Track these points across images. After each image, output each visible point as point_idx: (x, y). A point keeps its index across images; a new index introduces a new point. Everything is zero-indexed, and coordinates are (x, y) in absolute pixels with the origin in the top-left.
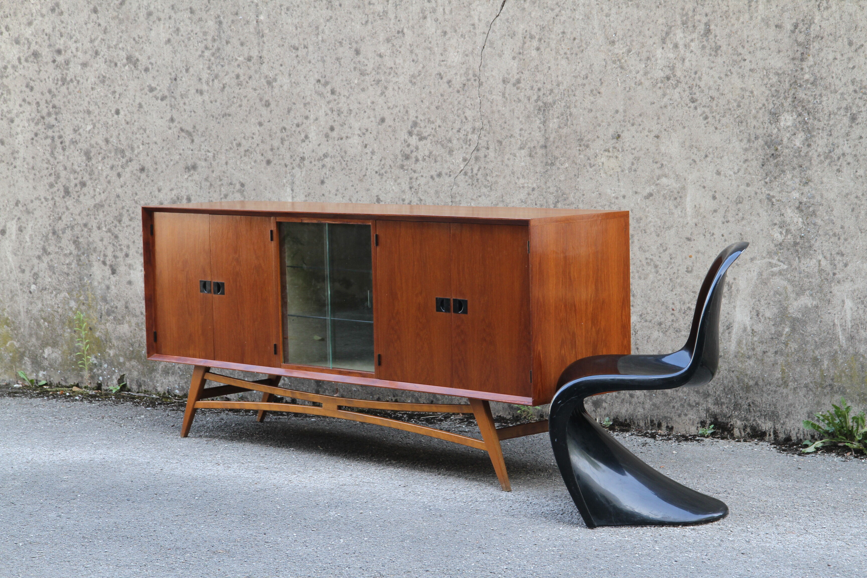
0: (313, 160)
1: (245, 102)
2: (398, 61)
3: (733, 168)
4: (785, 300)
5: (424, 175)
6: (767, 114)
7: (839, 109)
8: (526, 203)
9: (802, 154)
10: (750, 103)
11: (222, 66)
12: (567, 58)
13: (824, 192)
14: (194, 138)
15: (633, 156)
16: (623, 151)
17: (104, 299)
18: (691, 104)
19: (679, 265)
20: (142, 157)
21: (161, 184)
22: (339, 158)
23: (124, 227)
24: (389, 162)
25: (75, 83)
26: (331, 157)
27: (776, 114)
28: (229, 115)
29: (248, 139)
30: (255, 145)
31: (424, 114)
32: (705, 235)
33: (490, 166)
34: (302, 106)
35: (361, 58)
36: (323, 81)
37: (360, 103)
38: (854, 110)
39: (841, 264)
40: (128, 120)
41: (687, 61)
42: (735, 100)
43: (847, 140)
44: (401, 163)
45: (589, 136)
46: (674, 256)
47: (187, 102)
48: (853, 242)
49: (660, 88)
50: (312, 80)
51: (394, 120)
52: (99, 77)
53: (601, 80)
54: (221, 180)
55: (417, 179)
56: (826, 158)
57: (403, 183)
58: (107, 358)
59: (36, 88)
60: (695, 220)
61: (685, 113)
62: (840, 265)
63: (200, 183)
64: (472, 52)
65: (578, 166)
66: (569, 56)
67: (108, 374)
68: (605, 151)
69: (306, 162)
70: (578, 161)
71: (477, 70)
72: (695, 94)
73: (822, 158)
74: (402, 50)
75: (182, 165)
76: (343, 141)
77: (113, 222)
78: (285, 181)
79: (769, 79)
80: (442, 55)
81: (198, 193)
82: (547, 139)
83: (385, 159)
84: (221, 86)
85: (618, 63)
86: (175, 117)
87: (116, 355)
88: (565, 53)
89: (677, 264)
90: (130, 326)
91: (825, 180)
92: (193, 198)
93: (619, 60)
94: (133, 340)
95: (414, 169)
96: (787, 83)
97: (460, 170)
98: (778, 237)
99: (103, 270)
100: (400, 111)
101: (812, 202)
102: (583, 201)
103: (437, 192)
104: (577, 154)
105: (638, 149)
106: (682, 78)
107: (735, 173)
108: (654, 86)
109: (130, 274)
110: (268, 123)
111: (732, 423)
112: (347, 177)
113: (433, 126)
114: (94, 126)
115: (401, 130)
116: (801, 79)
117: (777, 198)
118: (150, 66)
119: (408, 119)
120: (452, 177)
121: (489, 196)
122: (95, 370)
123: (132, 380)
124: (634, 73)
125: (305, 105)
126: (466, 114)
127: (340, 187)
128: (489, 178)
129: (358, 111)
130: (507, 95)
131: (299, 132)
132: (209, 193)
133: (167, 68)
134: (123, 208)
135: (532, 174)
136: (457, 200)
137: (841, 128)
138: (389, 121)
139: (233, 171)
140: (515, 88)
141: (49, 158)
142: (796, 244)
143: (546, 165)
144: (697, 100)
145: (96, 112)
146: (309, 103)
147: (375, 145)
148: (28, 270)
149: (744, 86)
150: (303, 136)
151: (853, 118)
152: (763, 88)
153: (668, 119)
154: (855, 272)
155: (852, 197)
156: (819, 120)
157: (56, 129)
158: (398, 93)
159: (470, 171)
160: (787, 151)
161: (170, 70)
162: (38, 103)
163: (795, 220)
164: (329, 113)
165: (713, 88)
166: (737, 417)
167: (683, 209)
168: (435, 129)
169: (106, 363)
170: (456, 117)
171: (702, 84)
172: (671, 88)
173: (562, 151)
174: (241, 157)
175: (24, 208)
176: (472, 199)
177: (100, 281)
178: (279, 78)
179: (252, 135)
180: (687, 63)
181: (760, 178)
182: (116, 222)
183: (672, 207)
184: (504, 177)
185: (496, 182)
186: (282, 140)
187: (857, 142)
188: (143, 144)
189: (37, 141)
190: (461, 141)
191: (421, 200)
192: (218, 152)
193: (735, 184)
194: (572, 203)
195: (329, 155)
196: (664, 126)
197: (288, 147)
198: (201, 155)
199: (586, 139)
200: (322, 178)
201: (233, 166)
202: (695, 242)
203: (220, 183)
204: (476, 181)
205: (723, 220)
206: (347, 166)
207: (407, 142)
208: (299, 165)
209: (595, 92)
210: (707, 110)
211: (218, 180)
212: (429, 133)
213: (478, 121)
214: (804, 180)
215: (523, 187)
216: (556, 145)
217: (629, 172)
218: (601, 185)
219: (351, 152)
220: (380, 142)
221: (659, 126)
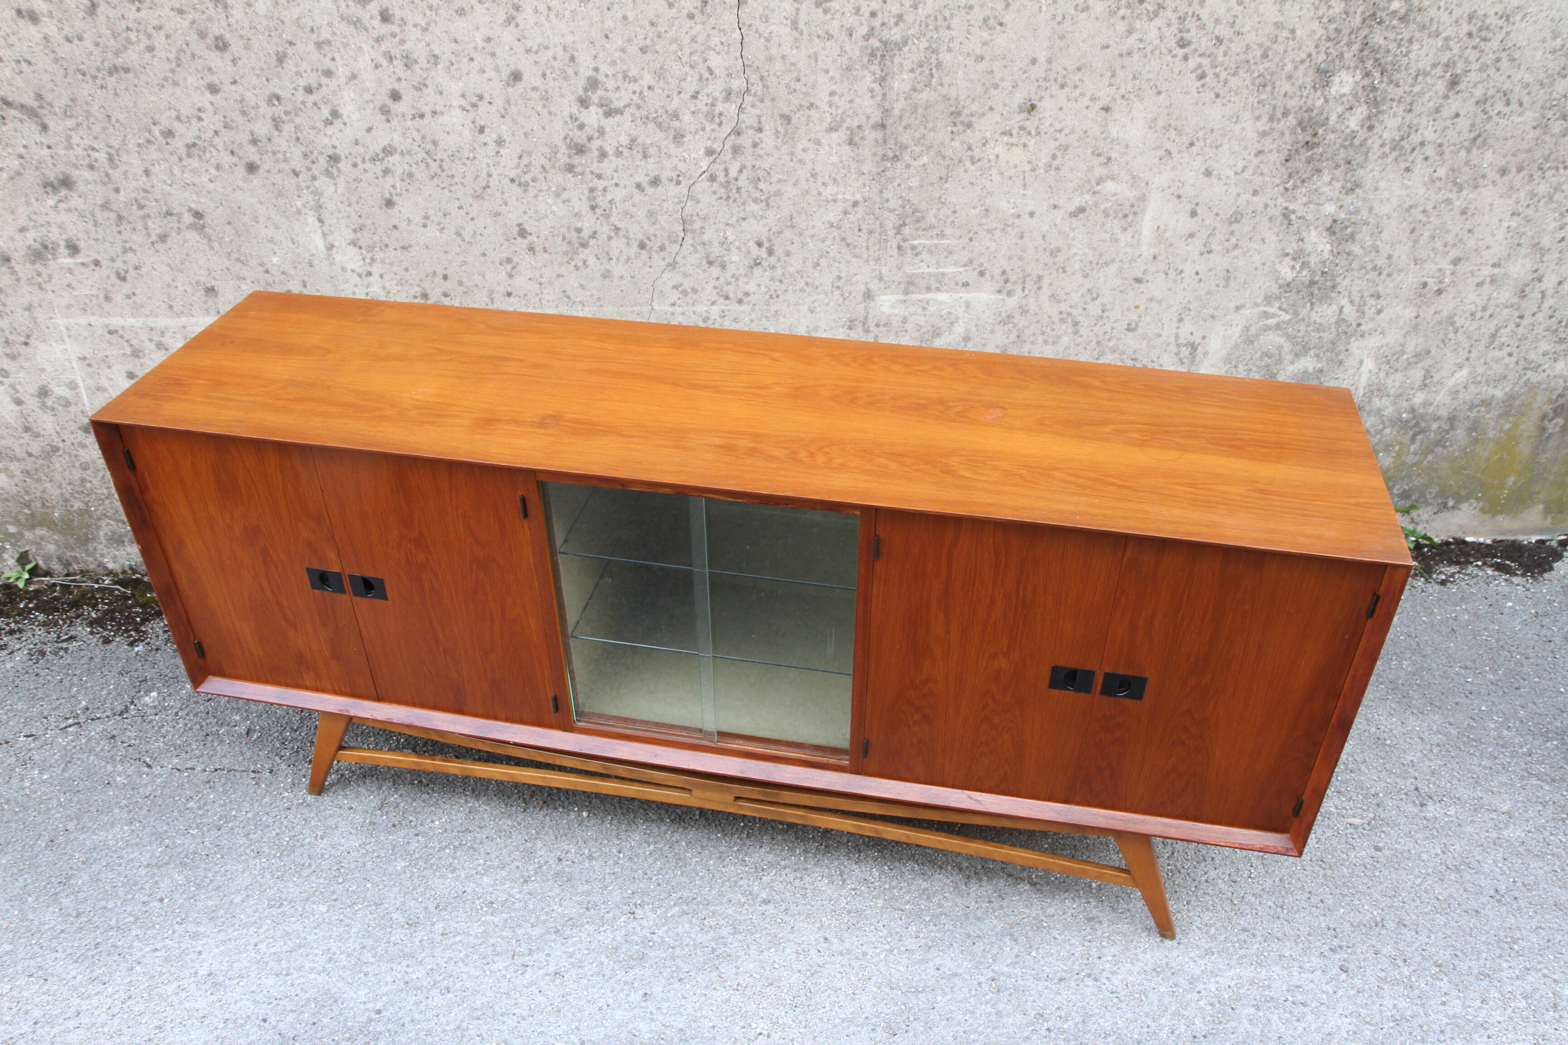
0: (359, 161)
1: (159, 40)
3: (1235, 165)
4: (1276, 364)
5: (622, 183)
6: (1311, 71)
7: (1434, 66)
8: (838, 228)
9: (1357, 142)
10: (1285, 51)
13: (1375, 205)
14: (46, 121)
15: (1057, 143)
16: (1038, 133)
18: (1178, 49)
19: (1116, 321)
22: (421, 155)
24: (539, 160)
26: (402, 154)
27: (1326, 72)
28: (127, 70)
29: (189, 122)
30: (211, 134)
31: (614, 63)
32: (1167, 274)
33: (766, 163)
34: (312, 48)
37: (456, 41)
38: (1459, 69)
39: (1373, 310)
42: (1260, 45)
43: (1434, 120)
44: (568, 161)
45: (974, 107)
46: (1109, 307)
48: (1398, 279)
49: (1123, 18)
51: (544, 75)
54: (141, 207)
55: (605, 190)
56: (1393, 149)
57: (574, 200)
60: (1154, 251)
61: (1164, 67)
62: (1370, 312)
63: (92, 215)
65: (948, 162)
68: (1004, 133)
69: (344, 166)
70: (949, 153)
73: (1387, 149)
75: (31, 177)
76: (425, 121)
78: (299, 204)
79: (1329, 7)
81: (92, 235)
82: (887, 112)
83: (529, 154)
89: (1112, 320)
91: (1382, 184)
92: (81, 245)
95: (597, 171)
96: (1358, 16)
97: (701, 171)
98: (1287, 272)
101: (1353, 220)
102: (953, 222)
103: (650, 214)
104: (948, 140)
105: (1066, 131)
107: (1236, 173)
110: (233, 87)
112: (446, 191)
113: (635, 87)
115: (562, 96)
116: (1384, 10)
117: (1299, 214)
119: (576, 73)
120: (683, 184)
121: (762, 217)
123: (48, 559)
125: (319, 45)
127: (431, 212)
128: (762, 185)
129: (453, 58)
130: (801, 25)
135: (854, 176)
136: (697, 225)
137: (1431, 99)
138: (531, 78)
139: (167, 188)
140: (820, 10)
142: (1312, 283)
143: (883, 160)
144: (1189, 43)
146: (328, 43)
147: (504, 128)
149: (1280, 19)
150: (326, 112)
151: (1454, 83)
152: (1315, 25)
153: (1131, 77)
154: (1390, 322)
155: (1417, 213)
158: (548, 19)
159: (723, 174)
160: (1332, 136)
163: (1320, 247)
164: (385, 63)
165: (1224, 21)
167: (1137, 233)
168: (641, 93)
170: (687, 69)
171: (1204, 13)
172: (1145, 18)
173: (918, 135)
174: (181, 160)
176: (727, 224)
179: (196, 113)
181: (1277, 181)
183: (1117, 230)
184: (796, 184)
185: (778, 193)
186: (277, 123)
187: (1449, 122)
190: (701, 117)
191: (617, 229)
192: (118, 150)
193: (1233, 191)
194: (932, 227)
195: (396, 150)
196: (1122, 91)
197: (294, 136)
198: (77, 157)
199: (966, 111)
200: (388, 196)
201: (166, 178)
202: (1149, 284)
203: (141, 213)
204: (734, 191)
205: (1203, 249)
206: (443, 171)
207: (576, 120)
208: (327, 170)
209: (992, 22)
210: (1205, 62)
211: (135, 208)
212: (626, 101)
213: (739, 77)
214: (1349, 185)
215: (835, 201)
216: (904, 123)
217: (1046, 172)
218: (990, 194)
219: (449, 142)
220: (515, 121)
221: (1113, 89)
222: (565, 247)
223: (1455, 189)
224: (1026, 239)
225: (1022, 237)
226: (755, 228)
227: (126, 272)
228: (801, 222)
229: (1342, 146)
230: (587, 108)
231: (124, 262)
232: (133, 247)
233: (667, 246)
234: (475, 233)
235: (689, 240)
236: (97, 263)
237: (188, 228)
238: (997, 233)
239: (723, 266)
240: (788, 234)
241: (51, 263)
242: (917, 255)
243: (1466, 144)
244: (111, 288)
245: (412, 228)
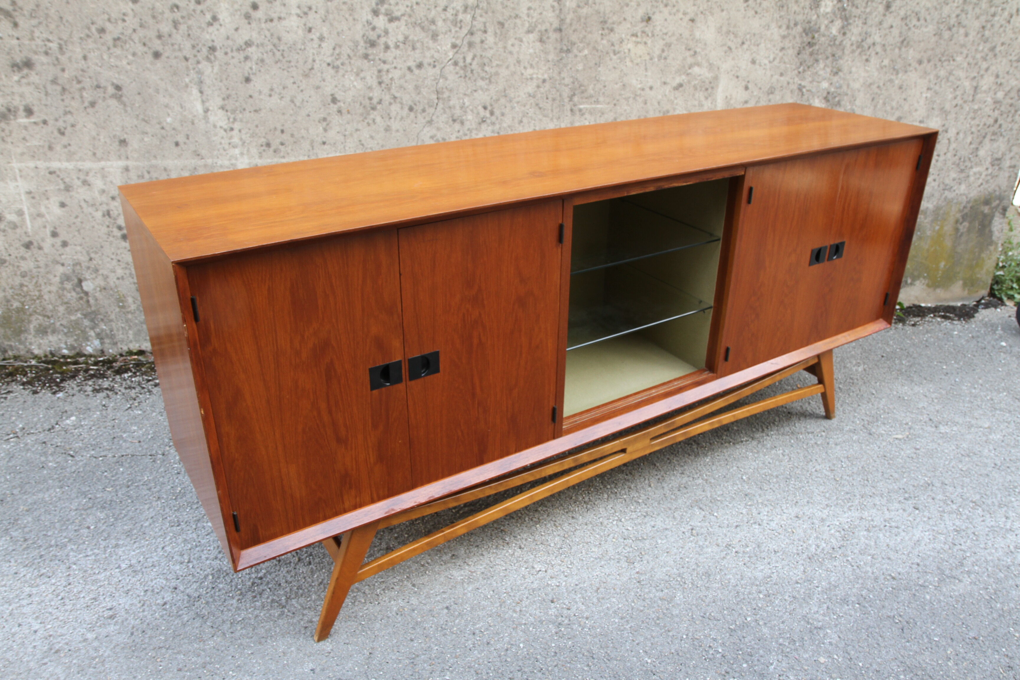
0: (229, 50)
3: (769, 57)
5: (399, 66)
8: (534, 97)
9: (837, 42)
13: (850, 82)
14: (17, 20)
15: (664, 42)
16: (653, 36)
22: (270, 47)
24: (346, 51)
26: (258, 46)
29: (116, 23)
30: (130, 31)
33: (489, 54)
43: (880, 29)
44: (364, 51)
45: (615, 18)
54: (79, 82)
55: (388, 71)
56: (858, 47)
57: (368, 77)
63: (45, 87)
65: (600, 53)
68: (633, 35)
69: (219, 54)
70: (600, 48)
73: (854, 47)
75: (5, 61)
76: (274, 24)
78: (187, 80)
81: (44, 102)
82: (562, 21)
83: (340, 46)
91: (854, 69)
92: (35, 109)
95: (383, 59)
97: (448, 59)
101: (839, 92)
102: (603, 93)
103: (417, 87)
104: (599, 39)
105: (670, 34)
107: (770, 62)
112: (285, 72)
113: (408, 3)
115: (362, 8)
117: (808, 88)
120: (437, 68)
121: (487, 90)
127: (275, 86)
128: (487, 68)
131: (202, 12)
135: (543, 63)
136: (446, 95)
137: (876, 16)
139: (98, 69)
143: (560, 52)
147: (325, 29)
150: (208, 17)
151: (888, 7)
155: (874, 87)
156: (857, 8)
159: (462, 61)
160: (823, 39)
167: (714, 101)
168: (412, 7)
173: (581, 36)
174: (109, 49)
176: (465, 95)
179: (121, 16)
181: (794, 67)
183: (702, 99)
184: (507, 67)
185: (497, 74)
186: (176, 24)
187: (887, 31)
190: (449, 23)
191: (395, 98)
192: (66, 42)
193: (769, 73)
194: (591, 96)
195: (253, 43)
196: (701, 9)
197: (186, 33)
198: (37, 46)
199: (610, 21)
200: (247, 75)
201: (97, 61)
203: (79, 86)
204: (469, 72)
206: (284, 57)
207: (371, 24)
208: (207, 57)
211: (75, 82)
212: (402, 11)
214: (835, 70)
215: (532, 79)
216: (573, 28)
217: (659, 60)
218: (626, 75)
219: (288, 38)
220: (331, 25)
221: (696, 7)
222: (361, 110)
223: (894, 73)
224: (648, 104)
225: (646, 103)
226: (482, 97)
227: (65, 128)
228: (511, 93)
229: (829, 45)
230: (377, 16)
231: (65, 122)
232: (72, 110)
233: (427, 109)
234: (303, 100)
235: (441, 106)
236: (45, 122)
237: (110, 97)
238: (631, 100)
239: (462, 123)
240: (503, 101)
241: (12, 122)
242: (583, 115)
243: (898, 45)
244: (53, 141)
245: (262, 97)
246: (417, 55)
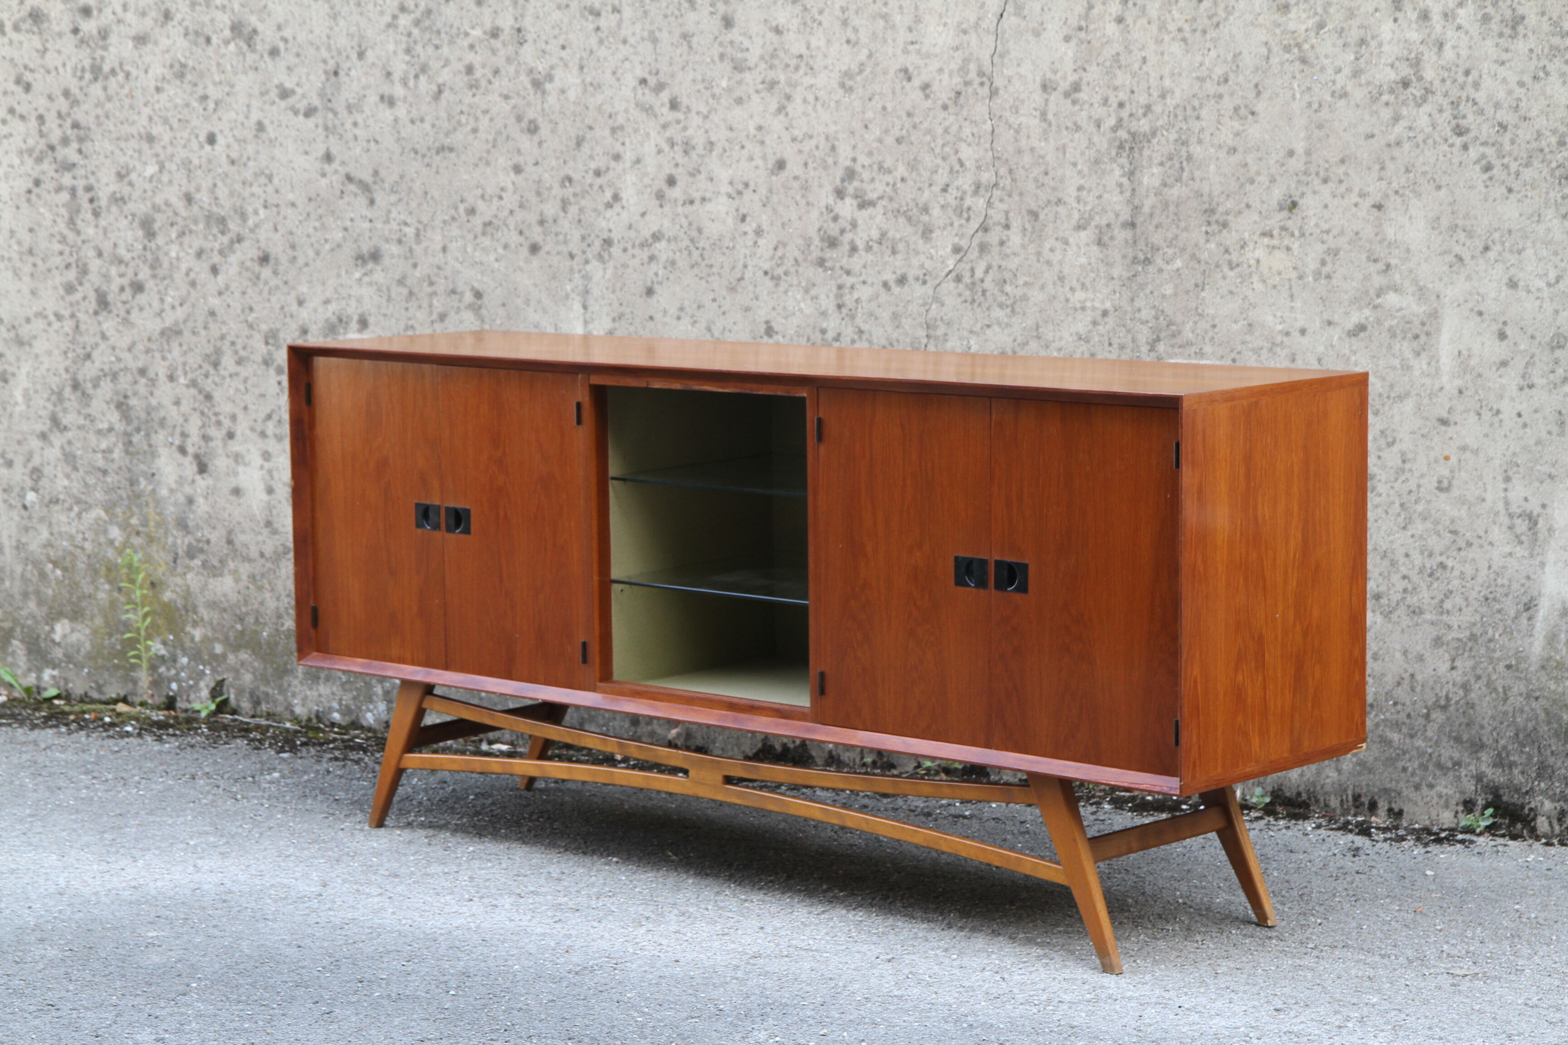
0: (629, 246)
1: (484, 122)
2: (814, 43)
3: (1546, 275)
5: (869, 281)
8: (1087, 341)
11: (437, 47)
12: (1184, 40)
14: (375, 196)
15: (1325, 247)
16: (1303, 235)
17: (183, 525)
18: (1455, 137)
19: (1422, 476)
20: (263, 234)
21: (304, 289)
22: (687, 242)
23: (224, 378)
24: (792, 252)
25: (121, 77)
26: (669, 240)
28: (451, 150)
29: (491, 200)
30: (506, 213)
31: (870, 154)
32: (1479, 414)
33: (1013, 263)
34: (607, 132)
35: (734, 34)
36: (652, 81)
37: (731, 129)
40: (234, 155)
41: (1447, 47)
42: (1554, 132)
44: (820, 254)
45: (1230, 204)
46: (1410, 456)
47: (360, 121)
49: (1387, 104)
50: (630, 81)
51: (806, 164)
52: (172, 66)
53: (1256, 86)
54: (431, 284)
55: (852, 287)
57: (822, 296)
58: (188, 644)
59: (37, 87)
60: (1458, 383)
61: (1441, 158)
63: (388, 289)
64: (977, 26)
65: (1203, 267)
66: (1187, 35)
67: (190, 678)
68: (1264, 234)
69: (616, 250)
70: (1204, 256)
71: (987, 63)
72: (1464, 117)
74: (825, 19)
75: (349, 250)
76: (694, 208)
77: (200, 367)
78: (568, 288)
80: (910, 30)
81: (383, 311)
82: (1136, 209)
83: (785, 245)
84: (434, 88)
85: (1296, 50)
86: (334, 151)
87: (205, 639)
88: (1180, 30)
89: (1416, 474)
90: (237, 581)
92: (371, 320)
93: (1299, 45)
94: (244, 609)
95: (846, 267)
97: (947, 270)
99: (179, 465)
100: (817, 147)
102: (1212, 338)
103: (895, 316)
104: (1202, 241)
105: (1335, 232)
106: (1437, 83)
107: (1549, 285)
108: (1374, 99)
109: (236, 474)
110: (535, 168)
111: (1533, 805)
112: (703, 282)
113: (889, 178)
114: (162, 168)
115: (821, 186)
118: (281, 45)
119: (835, 163)
120: (929, 284)
121: (1008, 325)
122: (162, 669)
123: (240, 692)
124: (1330, 71)
125: (614, 130)
126: (960, 155)
127: (687, 303)
128: (1008, 288)
129: (727, 146)
130: (1050, 116)
131: (601, 187)
132: (407, 309)
133: (318, 48)
134: (223, 337)
135: (1103, 281)
136: (940, 332)
138: (794, 167)
139: (457, 265)
140: (1069, 101)
141: (66, 232)
143: (1133, 263)
144: (1467, 131)
145: (166, 138)
146: (622, 128)
147: (764, 217)
148: (19, 461)
150: (608, 195)
153: (1403, 170)
157: (81, 172)
158: (815, 109)
159: (968, 274)
161: (325, 54)
162: (41, 118)
164: (666, 147)
165: (1506, 105)
166: (1544, 793)
167: (1434, 359)
168: (894, 185)
169: (185, 653)
170: (939, 161)
171: (1481, 97)
172: (1412, 104)
173: (1170, 235)
174: (476, 237)
175: (12, 334)
176: (971, 332)
177: (174, 486)
178: (558, 73)
179: (498, 192)
180: (1449, 53)
182: (207, 367)
183: (1408, 354)
184: (1042, 288)
185: (1025, 298)
186: (565, 204)
188: (265, 207)
189: (39, 196)
190: (950, 211)
191: (861, 332)
192: (425, 226)
193: (1549, 307)
194: (1189, 344)
195: (663, 236)
196: (1395, 185)
197: (577, 218)
198: (390, 231)
199: (1221, 209)
200: (649, 284)
201: (459, 255)
202: (1458, 427)
203: (430, 290)
204: (980, 294)
205: (1522, 382)
206: (703, 260)
207: (832, 211)
208: (600, 254)
209: (1243, 111)
210: (1490, 151)
211: (426, 284)
212: (879, 192)
213: (988, 170)
215: (1083, 309)
216: (1155, 222)
217: (1316, 280)
218: (1254, 306)
219: (712, 229)
220: (775, 210)
221: (1384, 184)
224: (1299, 362)
225: (1294, 360)
226: (999, 337)
228: (1048, 333)
230: (842, 199)
232: (416, 325)
234: (723, 328)
235: (931, 348)
237: (466, 308)
238: (1265, 353)
240: (1034, 344)
241: (341, 337)
245: (666, 320)
246: (898, 263)
